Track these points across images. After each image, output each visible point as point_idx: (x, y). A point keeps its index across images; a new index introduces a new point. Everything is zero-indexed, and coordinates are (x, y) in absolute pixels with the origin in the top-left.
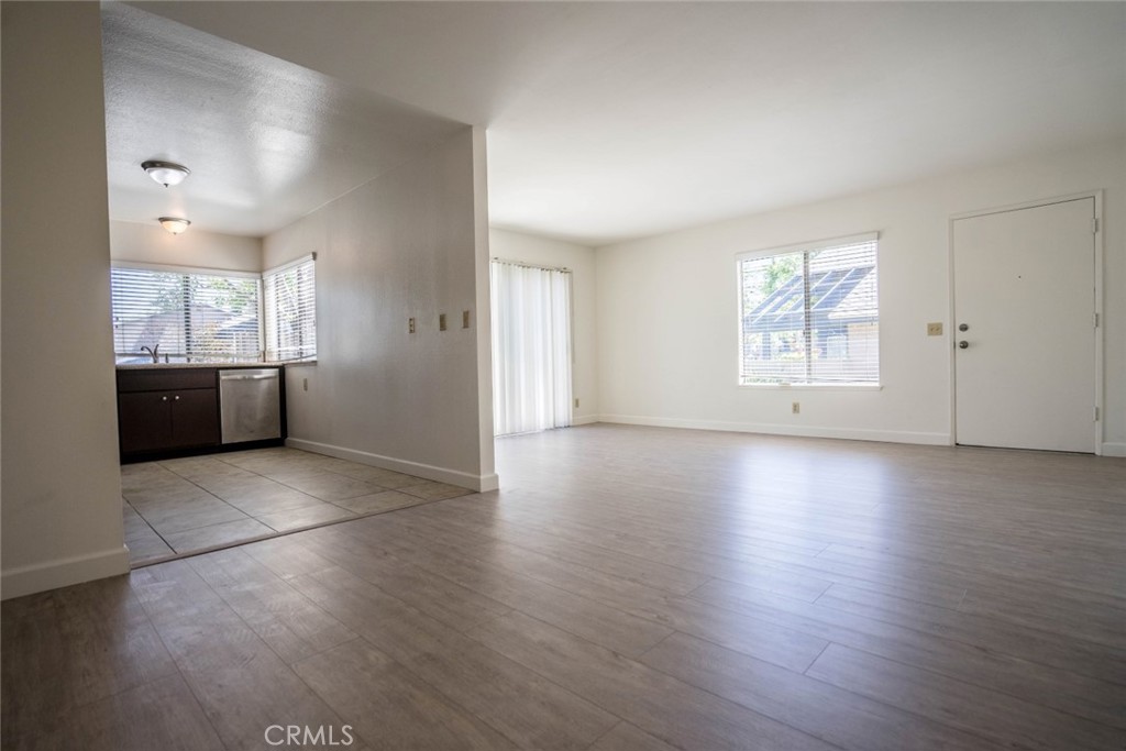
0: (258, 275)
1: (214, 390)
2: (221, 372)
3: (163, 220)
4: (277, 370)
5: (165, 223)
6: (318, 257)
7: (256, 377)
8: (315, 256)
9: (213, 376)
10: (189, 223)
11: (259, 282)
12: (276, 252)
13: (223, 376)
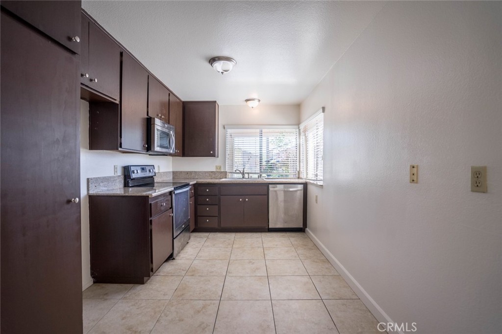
0: (297, 127)
1: (266, 196)
2: (270, 186)
3: (247, 100)
4: (302, 185)
5: (248, 102)
6: (326, 110)
7: (291, 189)
8: (324, 109)
9: (266, 188)
10: (259, 101)
11: (297, 130)
12: (306, 111)
13: (271, 188)
